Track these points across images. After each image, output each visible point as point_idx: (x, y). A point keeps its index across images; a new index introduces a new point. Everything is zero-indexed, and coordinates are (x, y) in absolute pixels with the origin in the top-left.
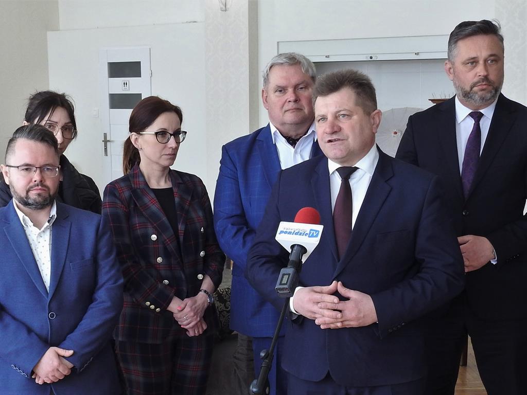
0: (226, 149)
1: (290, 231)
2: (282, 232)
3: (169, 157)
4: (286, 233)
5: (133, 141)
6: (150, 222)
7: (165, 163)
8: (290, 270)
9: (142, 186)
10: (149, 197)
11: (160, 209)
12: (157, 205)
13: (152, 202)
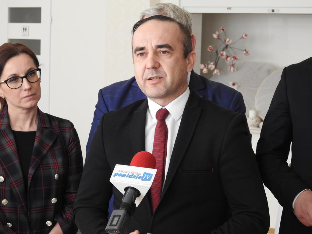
0: (102, 93)
1: (125, 173)
2: (116, 174)
4: (120, 175)
6: (1, 164)
8: (121, 212)
9: (3, 128)
10: (7, 139)
11: (14, 152)
12: (13, 147)
13: (8, 144)
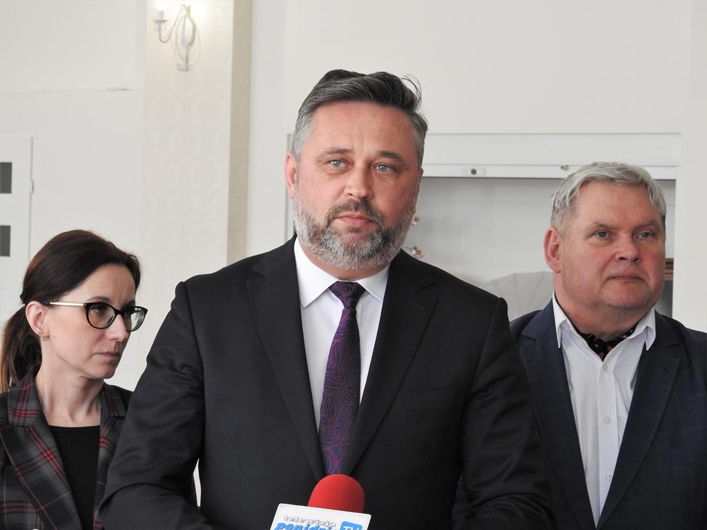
1: (299, 524)
2: (281, 526)
3: (108, 359)
5: (30, 317)
6: (34, 502)
7: (95, 370)
9: (29, 421)
10: (40, 445)
11: (59, 474)
12: (55, 463)
13: (45, 458)
